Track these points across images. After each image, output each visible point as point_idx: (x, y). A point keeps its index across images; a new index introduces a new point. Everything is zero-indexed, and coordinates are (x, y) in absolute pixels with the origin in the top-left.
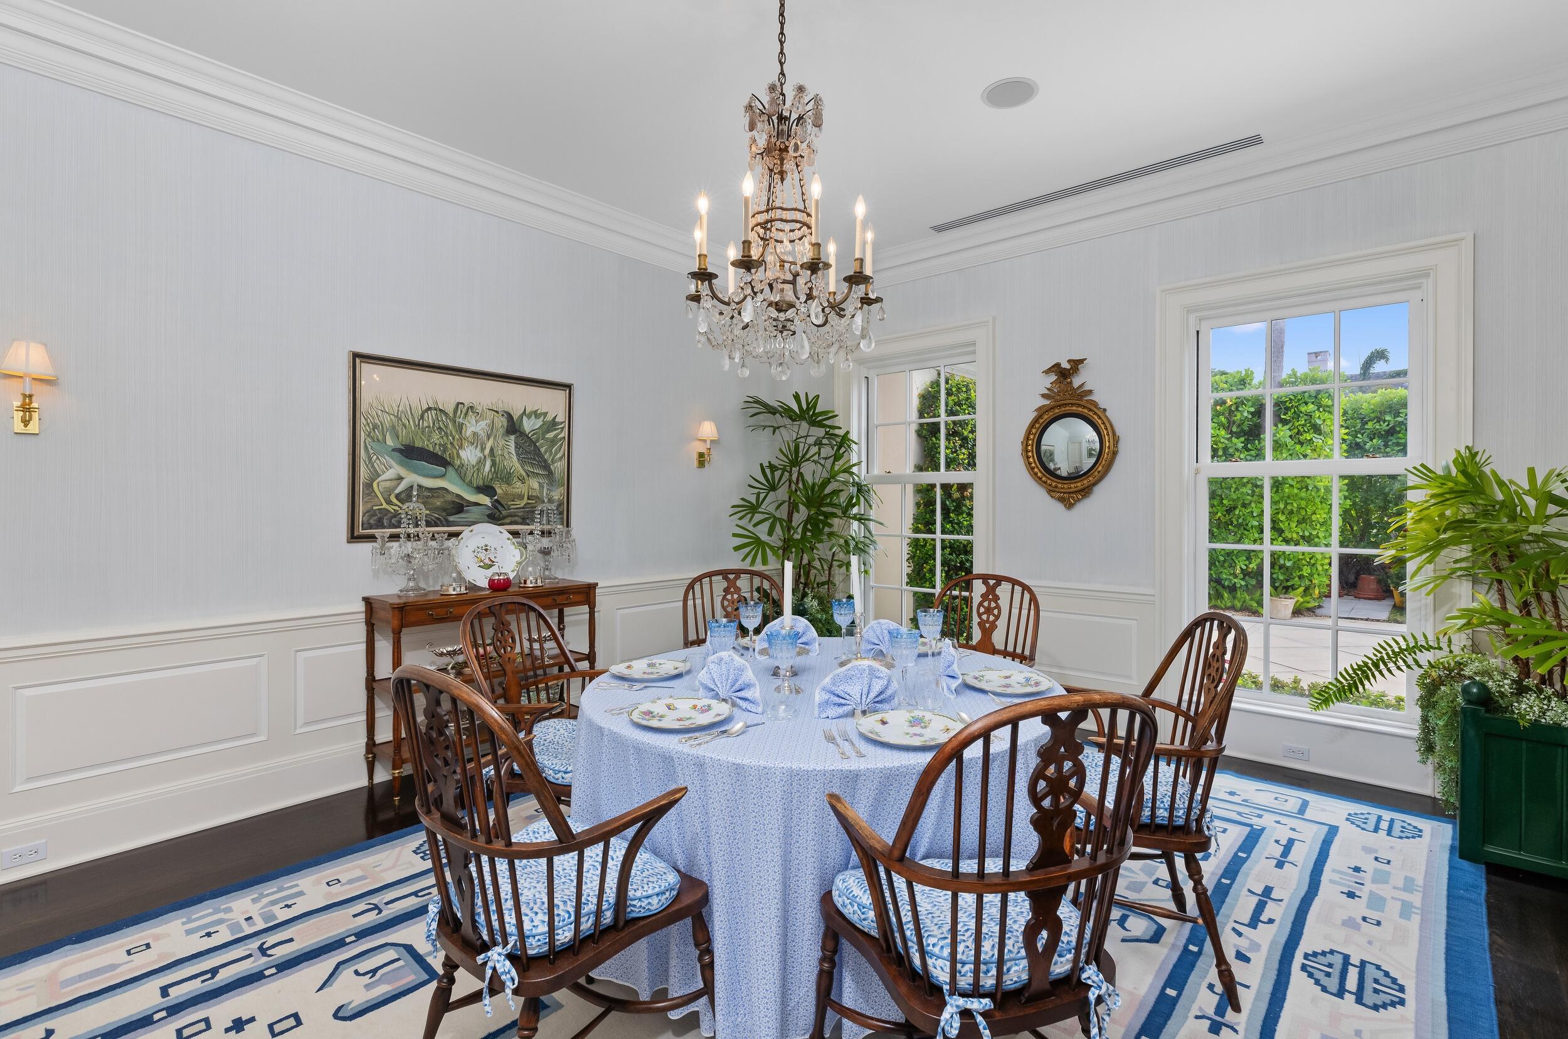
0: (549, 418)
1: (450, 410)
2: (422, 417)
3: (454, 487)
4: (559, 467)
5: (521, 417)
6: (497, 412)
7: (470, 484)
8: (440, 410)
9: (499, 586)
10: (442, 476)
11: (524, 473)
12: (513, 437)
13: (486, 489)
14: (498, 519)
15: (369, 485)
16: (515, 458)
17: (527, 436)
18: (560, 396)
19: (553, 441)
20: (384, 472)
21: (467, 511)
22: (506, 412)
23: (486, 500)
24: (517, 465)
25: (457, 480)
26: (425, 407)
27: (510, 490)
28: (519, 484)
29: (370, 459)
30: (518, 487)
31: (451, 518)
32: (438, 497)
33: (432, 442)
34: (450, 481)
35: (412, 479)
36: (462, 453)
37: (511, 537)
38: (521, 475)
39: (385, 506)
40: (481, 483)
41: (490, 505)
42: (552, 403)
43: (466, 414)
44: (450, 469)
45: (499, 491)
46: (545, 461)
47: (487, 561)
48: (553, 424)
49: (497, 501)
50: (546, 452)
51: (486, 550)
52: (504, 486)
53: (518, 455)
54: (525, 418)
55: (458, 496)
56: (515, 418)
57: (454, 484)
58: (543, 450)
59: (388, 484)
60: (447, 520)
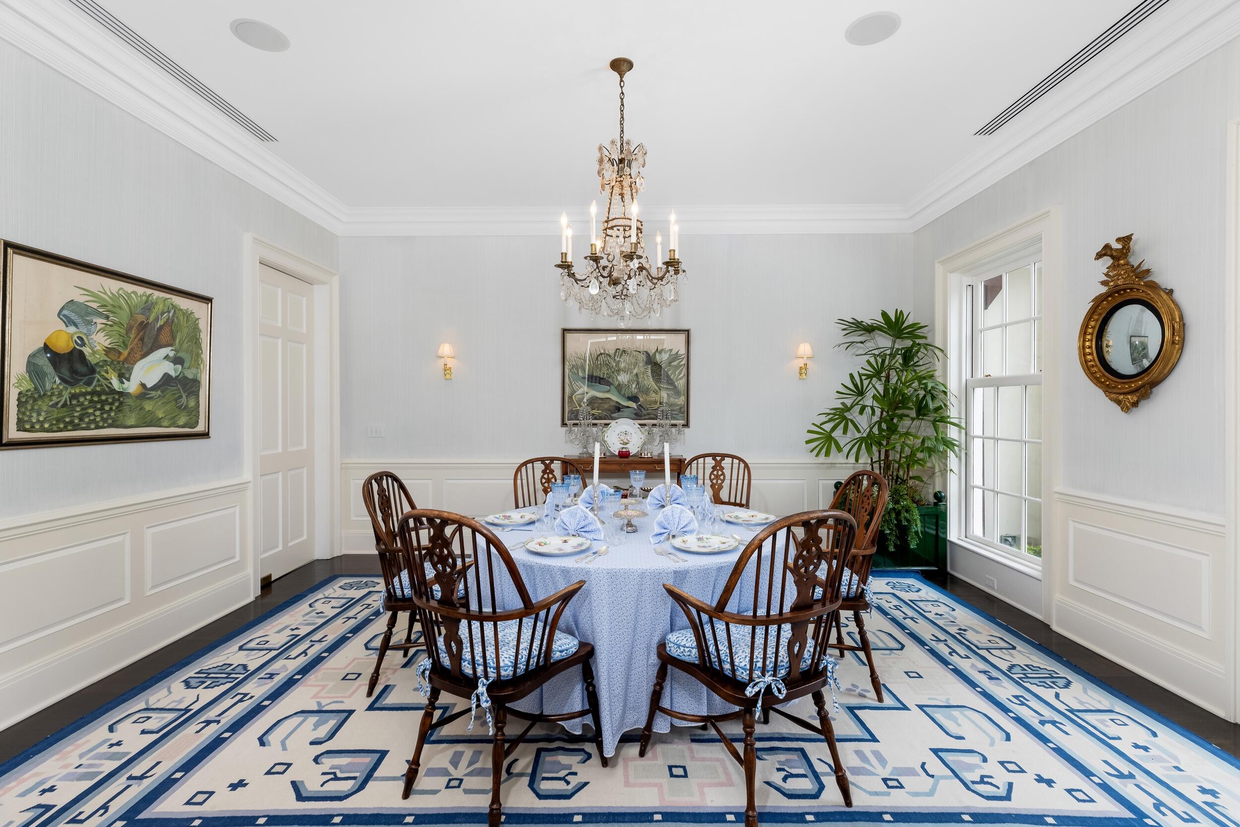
0: (674, 352)
1: (612, 352)
2: (597, 359)
3: (615, 397)
4: (681, 384)
5: (655, 354)
6: (640, 352)
7: (624, 396)
8: (607, 355)
9: (624, 455)
10: (608, 391)
11: (657, 388)
12: (650, 366)
13: (634, 399)
14: (641, 416)
15: (571, 397)
16: (651, 379)
17: (659, 365)
18: (682, 337)
19: (678, 366)
20: (578, 390)
21: (623, 411)
22: (646, 352)
23: (634, 405)
24: (653, 383)
25: (616, 393)
26: (599, 353)
27: (648, 399)
28: (654, 395)
29: (571, 383)
30: (653, 396)
31: (613, 415)
32: (606, 403)
33: (603, 372)
34: (612, 394)
35: (593, 393)
36: (619, 378)
37: (640, 427)
38: (655, 389)
39: (578, 408)
40: (630, 395)
41: (636, 407)
42: (676, 343)
43: (621, 355)
44: (612, 387)
45: (641, 399)
46: (671, 380)
47: (625, 441)
48: (676, 356)
49: (640, 405)
50: (671, 374)
51: (626, 434)
52: (644, 396)
53: (653, 377)
54: (657, 354)
55: (617, 402)
56: (651, 354)
57: (614, 395)
58: (669, 373)
59: (580, 396)
60: (611, 416)
